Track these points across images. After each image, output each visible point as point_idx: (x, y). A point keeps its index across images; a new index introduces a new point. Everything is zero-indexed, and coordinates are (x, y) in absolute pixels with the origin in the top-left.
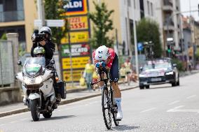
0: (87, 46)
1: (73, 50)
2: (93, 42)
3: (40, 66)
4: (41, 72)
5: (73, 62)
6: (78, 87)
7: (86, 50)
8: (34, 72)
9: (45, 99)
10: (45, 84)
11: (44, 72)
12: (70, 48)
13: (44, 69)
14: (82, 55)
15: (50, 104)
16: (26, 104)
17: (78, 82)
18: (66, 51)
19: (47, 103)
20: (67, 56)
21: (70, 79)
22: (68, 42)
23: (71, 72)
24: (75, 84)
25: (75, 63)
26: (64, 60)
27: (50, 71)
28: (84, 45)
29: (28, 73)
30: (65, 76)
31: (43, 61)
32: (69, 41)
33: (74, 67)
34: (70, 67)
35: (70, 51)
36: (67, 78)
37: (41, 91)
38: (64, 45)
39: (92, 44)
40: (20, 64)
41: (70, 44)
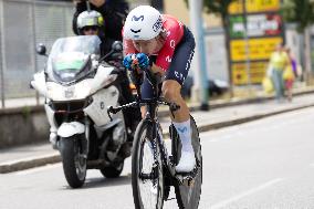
0: (276, 18)
1: (250, 26)
2: (288, 10)
3: (86, 57)
4: (87, 72)
5: (249, 47)
6: (260, 94)
7: (274, 25)
8: (72, 70)
9: (100, 135)
10: (97, 99)
11: (96, 71)
12: (245, 22)
13: (95, 63)
14: (268, 35)
15: (111, 146)
16: (55, 148)
17: (259, 84)
18: (238, 27)
19: (105, 144)
20: (240, 37)
21: (246, 79)
22: (241, 11)
23: (247, 65)
24: (254, 88)
25: (253, 49)
26: (234, 44)
27: (112, 69)
28: (270, 15)
29: (57, 75)
30: (235, 73)
31: (95, 45)
32: (244, 8)
33: (253, 57)
34: (244, 57)
35: (246, 27)
36: (239, 77)
37: (88, 117)
38: (235, 16)
39: (285, 14)
40: (43, 52)
41: (244, 15)
